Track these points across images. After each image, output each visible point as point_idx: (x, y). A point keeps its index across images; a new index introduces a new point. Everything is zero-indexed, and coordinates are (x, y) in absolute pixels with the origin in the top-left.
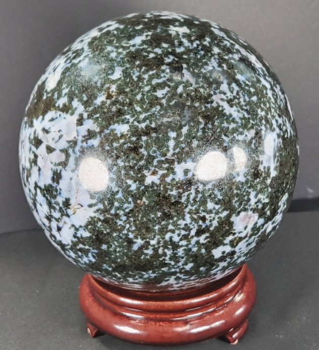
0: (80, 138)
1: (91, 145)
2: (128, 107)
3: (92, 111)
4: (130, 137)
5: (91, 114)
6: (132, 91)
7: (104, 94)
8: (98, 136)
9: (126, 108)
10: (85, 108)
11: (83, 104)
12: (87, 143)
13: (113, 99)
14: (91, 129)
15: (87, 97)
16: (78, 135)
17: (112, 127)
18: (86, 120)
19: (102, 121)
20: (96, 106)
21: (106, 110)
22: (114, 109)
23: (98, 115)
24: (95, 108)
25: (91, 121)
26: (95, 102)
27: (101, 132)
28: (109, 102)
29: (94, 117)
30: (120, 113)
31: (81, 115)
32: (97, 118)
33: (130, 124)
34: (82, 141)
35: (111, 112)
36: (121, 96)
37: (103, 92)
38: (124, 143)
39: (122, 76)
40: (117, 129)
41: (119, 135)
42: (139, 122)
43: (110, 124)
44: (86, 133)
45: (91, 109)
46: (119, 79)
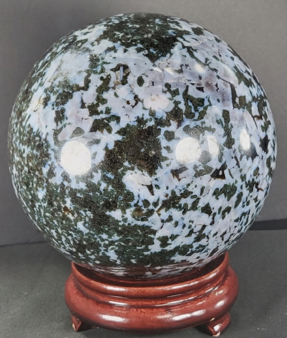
0: (56, 164)
1: (46, 166)
2: (51, 211)
3: (65, 191)
4: (34, 191)
5: (63, 188)
6: (62, 223)
7: (70, 208)
8: (47, 177)
9: (51, 210)
10: (72, 189)
11: (76, 190)
12: (49, 165)
13: (62, 209)
14: (54, 177)
15: (78, 197)
16: (59, 165)
17: (45, 190)
18: (62, 181)
19: (53, 189)
20: (66, 196)
21: (58, 199)
22: (55, 203)
23: (59, 191)
24: (65, 195)
25: (59, 183)
26: (70, 198)
27: (47, 182)
28: (63, 206)
29: (59, 188)
30: (51, 204)
31: (69, 181)
32: (57, 189)
33: (41, 201)
34: (53, 163)
35: (54, 200)
36: (61, 215)
37: (72, 209)
38: (33, 185)
39: (77, 228)
40: (42, 192)
41: (38, 188)
42: (40, 206)
43: (47, 191)
44: (55, 172)
45: (67, 192)
46: (76, 226)
